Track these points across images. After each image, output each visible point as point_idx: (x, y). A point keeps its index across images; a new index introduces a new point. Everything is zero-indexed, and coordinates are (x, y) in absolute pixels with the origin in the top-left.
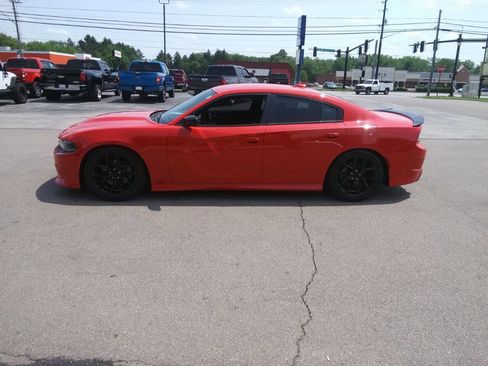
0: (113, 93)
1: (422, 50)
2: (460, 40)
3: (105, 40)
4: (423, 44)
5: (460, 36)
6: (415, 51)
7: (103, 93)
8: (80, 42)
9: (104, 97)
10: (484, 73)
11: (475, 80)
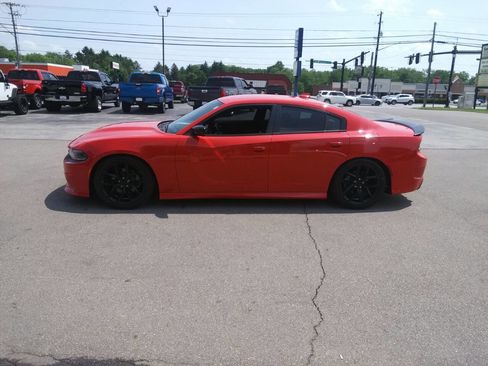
0: (113, 105)
1: (417, 62)
2: (455, 52)
3: (103, 52)
4: (418, 55)
5: (455, 48)
6: (410, 63)
7: (104, 105)
8: (78, 54)
9: (104, 108)
10: (480, 84)
11: (470, 92)
